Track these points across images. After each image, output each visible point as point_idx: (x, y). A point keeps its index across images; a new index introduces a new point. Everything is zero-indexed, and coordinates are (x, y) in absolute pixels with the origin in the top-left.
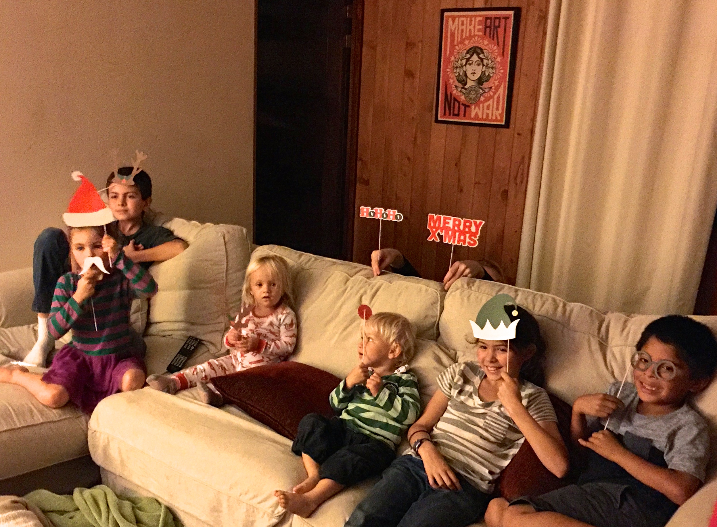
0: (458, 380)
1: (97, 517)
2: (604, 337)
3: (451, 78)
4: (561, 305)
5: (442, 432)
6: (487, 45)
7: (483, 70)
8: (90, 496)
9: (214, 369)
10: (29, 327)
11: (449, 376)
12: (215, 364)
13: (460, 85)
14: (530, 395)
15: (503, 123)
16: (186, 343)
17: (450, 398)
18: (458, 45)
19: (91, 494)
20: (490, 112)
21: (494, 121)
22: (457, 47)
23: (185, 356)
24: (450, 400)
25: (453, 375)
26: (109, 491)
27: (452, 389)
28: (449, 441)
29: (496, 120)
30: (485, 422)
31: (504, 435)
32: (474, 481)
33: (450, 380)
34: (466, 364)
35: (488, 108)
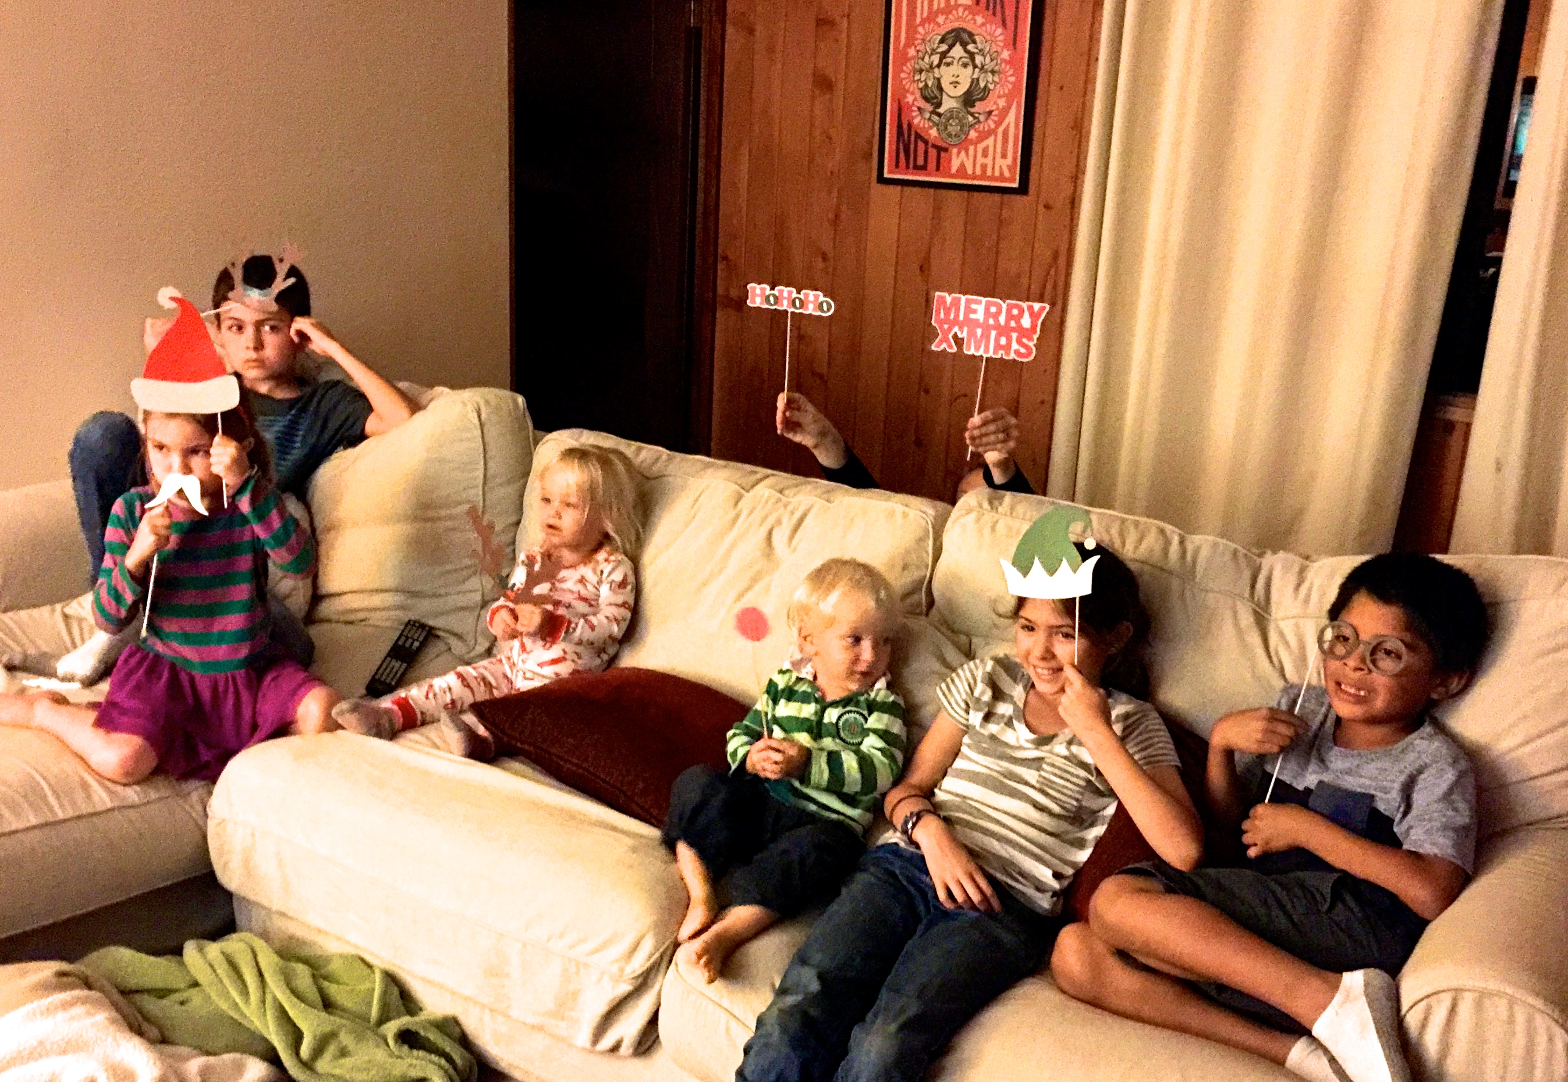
0: (983, 693)
1: (238, 1000)
2: (1263, 603)
3: (908, 91)
4: (1176, 540)
5: (957, 799)
6: (983, 24)
7: (975, 76)
8: (221, 957)
9: (468, 686)
10: (54, 611)
11: (963, 687)
12: (471, 674)
13: (929, 107)
14: (1126, 716)
15: (1016, 185)
16: (401, 635)
17: (967, 729)
18: (922, 24)
19: (223, 953)
20: (989, 161)
21: (996, 179)
22: (920, 29)
23: (403, 661)
24: (966, 733)
25: (972, 682)
26: (259, 944)
27: (971, 712)
28: (970, 814)
29: (1002, 178)
30: (1040, 776)
31: (1077, 800)
32: (1024, 894)
33: (967, 693)
34: (998, 661)
35: (985, 154)
